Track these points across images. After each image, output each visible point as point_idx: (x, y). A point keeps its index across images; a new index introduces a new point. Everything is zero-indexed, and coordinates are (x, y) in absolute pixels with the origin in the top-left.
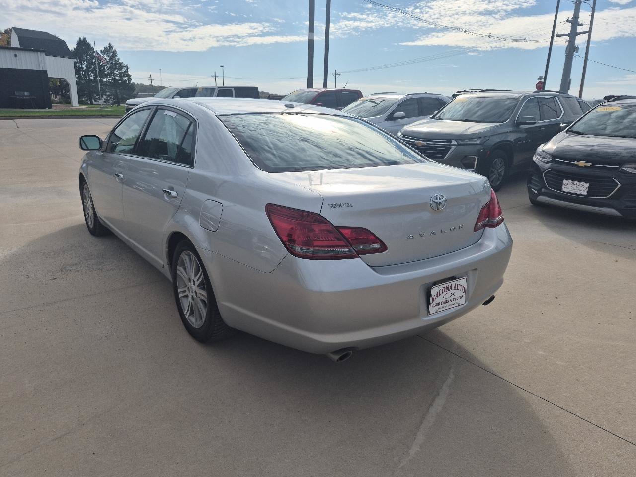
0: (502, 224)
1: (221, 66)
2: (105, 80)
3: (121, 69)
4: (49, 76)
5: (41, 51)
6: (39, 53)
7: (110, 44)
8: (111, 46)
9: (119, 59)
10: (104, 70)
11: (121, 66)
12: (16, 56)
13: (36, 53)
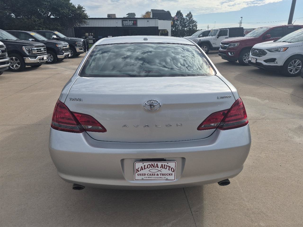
0: (246, 127)
1: (241, 17)
2: (185, 29)
3: (193, 23)
4: (159, 29)
5: (157, 18)
6: (156, 19)
7: (190, 12)
8: (190, 13)
9: (193, 19)
10: (186, 25)
11: (194, 22)
12: (148, 21)
13: (155, 19)
